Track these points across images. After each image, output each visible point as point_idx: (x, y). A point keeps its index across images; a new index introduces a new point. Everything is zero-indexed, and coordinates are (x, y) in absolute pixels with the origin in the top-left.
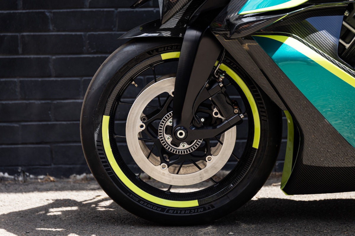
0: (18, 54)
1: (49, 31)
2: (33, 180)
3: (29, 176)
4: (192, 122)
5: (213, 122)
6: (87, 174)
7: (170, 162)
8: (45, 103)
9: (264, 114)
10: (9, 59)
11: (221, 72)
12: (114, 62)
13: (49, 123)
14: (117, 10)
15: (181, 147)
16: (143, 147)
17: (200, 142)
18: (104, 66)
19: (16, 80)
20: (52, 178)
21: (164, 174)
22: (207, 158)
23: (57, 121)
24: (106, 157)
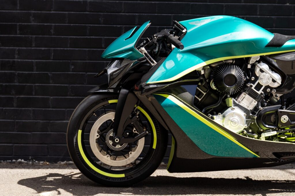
0: (32, 95)
1: (50, 83)
2: (37, 164)
3: (35, 162)
4: (122, 135)
5: (133, 135)
6: (67, 161)
7: (111, 154)
8: (46, 122)
9: (159, 132)
10: (27, 97)
11: (138, 110)
12: (85, 104)
13: (48, 133)
14: (87, 73)
15: (117, 147)
16: (98, 146)
17: (126, 145)
18: (80, 105)
19: (30, 109)
20: (48, 163)
21: (108, 160)
22: (130, 153)
23: (52, 132)
24: (79, 151)
